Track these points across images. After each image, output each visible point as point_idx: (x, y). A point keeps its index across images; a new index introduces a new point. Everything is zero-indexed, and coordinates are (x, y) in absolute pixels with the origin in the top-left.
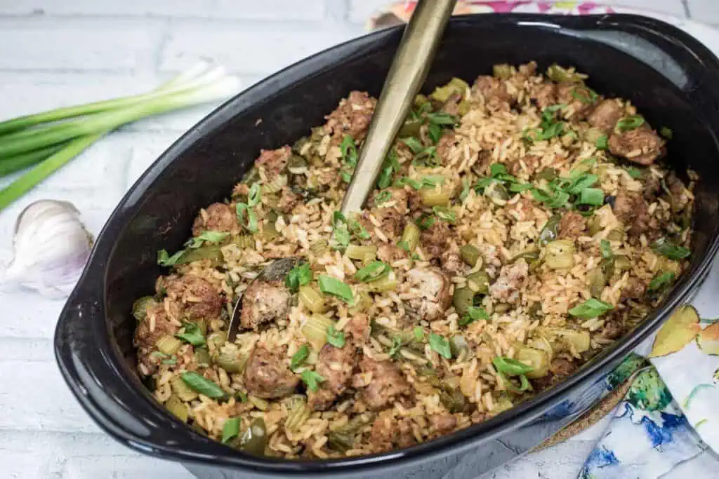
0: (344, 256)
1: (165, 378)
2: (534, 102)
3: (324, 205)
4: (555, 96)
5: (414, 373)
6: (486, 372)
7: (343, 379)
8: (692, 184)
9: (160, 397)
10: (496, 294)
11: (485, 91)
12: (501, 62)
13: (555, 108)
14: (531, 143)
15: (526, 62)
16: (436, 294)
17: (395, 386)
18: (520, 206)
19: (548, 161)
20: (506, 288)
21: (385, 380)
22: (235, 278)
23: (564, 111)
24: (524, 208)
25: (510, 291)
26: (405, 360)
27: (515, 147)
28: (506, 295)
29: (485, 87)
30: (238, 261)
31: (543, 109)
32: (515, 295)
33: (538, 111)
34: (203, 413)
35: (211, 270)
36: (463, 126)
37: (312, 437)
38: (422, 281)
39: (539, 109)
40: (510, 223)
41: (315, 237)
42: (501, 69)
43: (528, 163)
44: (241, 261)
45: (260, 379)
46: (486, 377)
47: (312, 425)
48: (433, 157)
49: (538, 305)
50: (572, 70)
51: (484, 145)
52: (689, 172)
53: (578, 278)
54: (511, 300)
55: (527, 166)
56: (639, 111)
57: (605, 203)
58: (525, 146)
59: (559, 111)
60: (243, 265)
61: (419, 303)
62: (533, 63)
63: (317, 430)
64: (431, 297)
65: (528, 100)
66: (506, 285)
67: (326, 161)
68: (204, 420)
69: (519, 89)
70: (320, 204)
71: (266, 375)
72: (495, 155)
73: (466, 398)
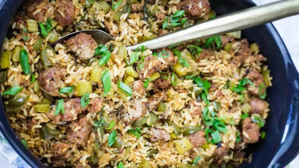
0: (124, 68)
1: (16, 42)
2: (248, 72)
3: (145, 27)
4: (255, 79)
5: (93, 140)
6: (114, 162)
7: (69, 119)
8: (246, 160)
9: (7, 46)
10: (151, 133)
11: (241, 50)
12: (258, 45)
13: (250, 82)
14: (228, 88)
15: (264, 56)
16: (134, 117)
17: (82, 140)
18: (196, 108)
19: (224, 101)
20: (156, 136)
21: (81, 135)
22: (86, 18)
23: (251, 86)
24: (196, 111)
25: (156, 138)
26: (96, 133)
27: (221, 82)
28: (153, 137)
29: (243, 49)
30: (94, 15)
31: (247, 78)
32: (155, 140)
33: (245, 76)
34: (13, 73)
35: (82, 6)
36: (219, 53)
37: (38, 120)
38: (135, 109)
39: (246, 75)
40: (187, 106)
41: (128, 37)
42: (255, 48)
43: (218, 94)
44: (95, 16)
45: (46, 82)
46: (112, 162)
47: (43, 116)
48: (197, 53)
49: (157, 152)
50: (271, 78)
51: (215, 71)
52: (251, 155)
53: (178, 160)
54: (152, 140)
55: (216, 95)
56: (267, 120)
57: (216, 144)
58: (225, 85)
59: (249, 84)
60: (94, 18)
61: (125, 113)
62: (265, 59)
63: (42, 120)
64: (131, 117)
65: (247, 68)
66: (157, 135)
67: (168, 6)
68: (11, 74)
69: (250, 63)
70: (144, 25)
71: (49, 84)
72: (214, 78)
73: (98, 162)
